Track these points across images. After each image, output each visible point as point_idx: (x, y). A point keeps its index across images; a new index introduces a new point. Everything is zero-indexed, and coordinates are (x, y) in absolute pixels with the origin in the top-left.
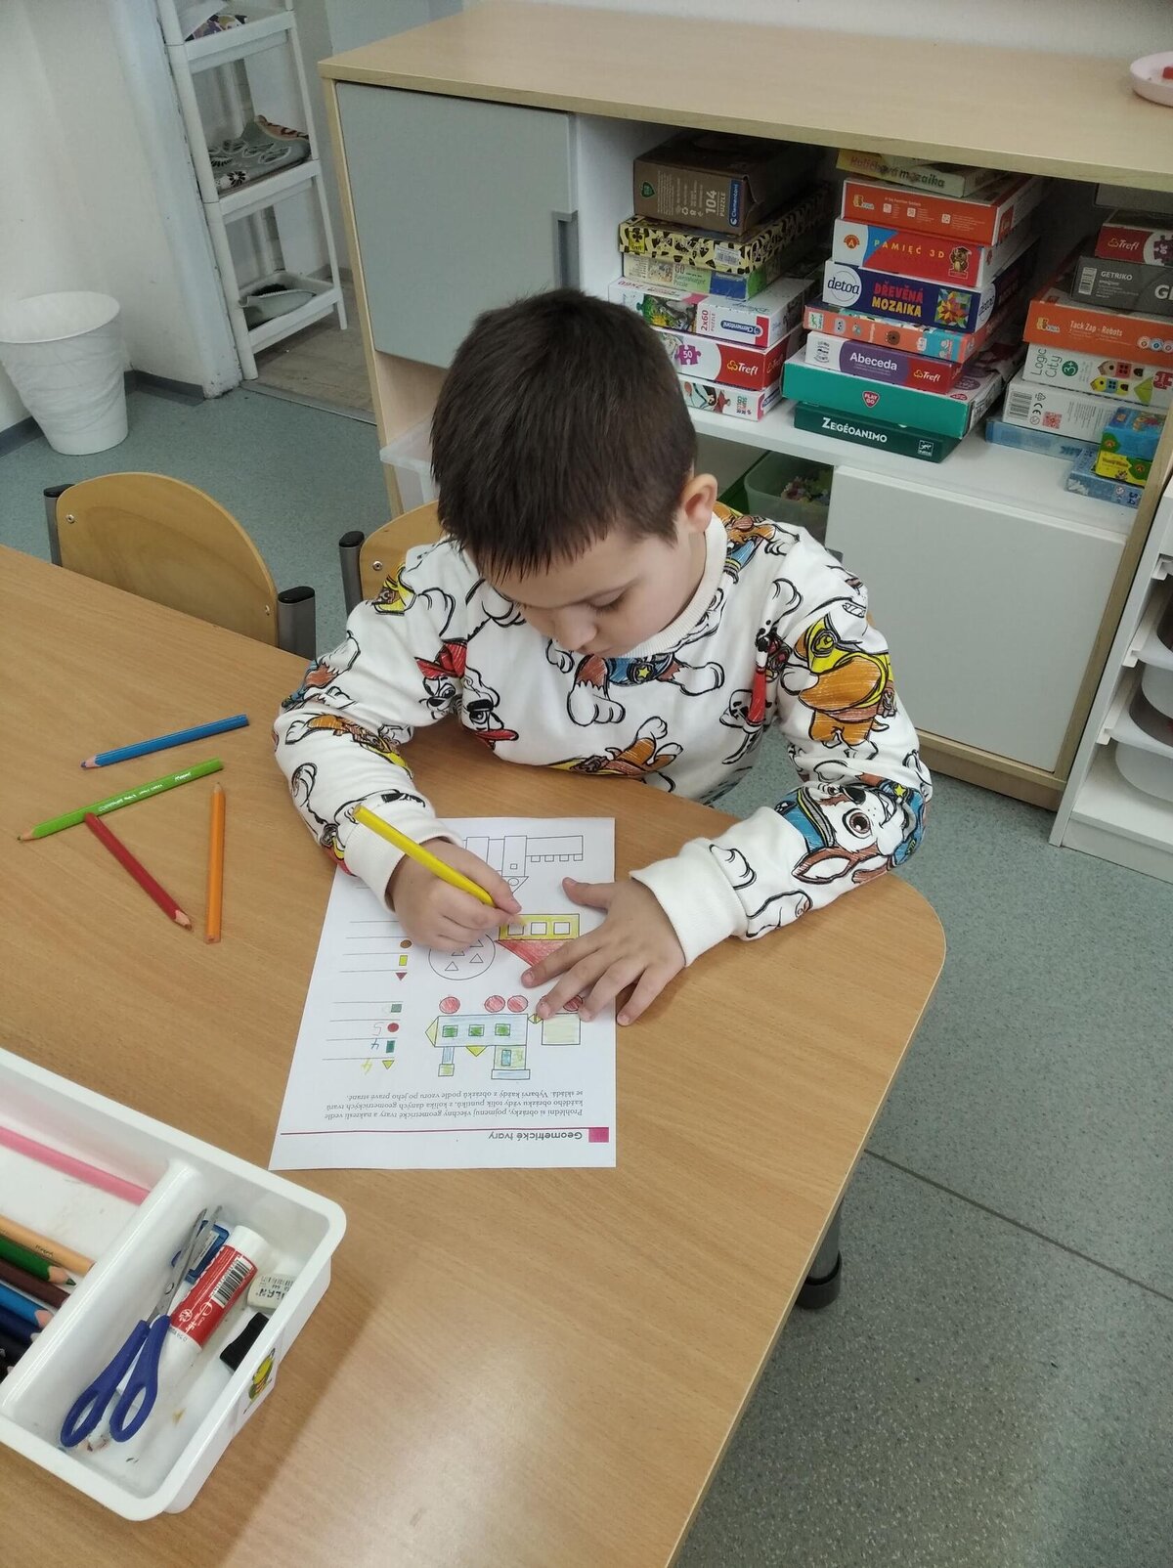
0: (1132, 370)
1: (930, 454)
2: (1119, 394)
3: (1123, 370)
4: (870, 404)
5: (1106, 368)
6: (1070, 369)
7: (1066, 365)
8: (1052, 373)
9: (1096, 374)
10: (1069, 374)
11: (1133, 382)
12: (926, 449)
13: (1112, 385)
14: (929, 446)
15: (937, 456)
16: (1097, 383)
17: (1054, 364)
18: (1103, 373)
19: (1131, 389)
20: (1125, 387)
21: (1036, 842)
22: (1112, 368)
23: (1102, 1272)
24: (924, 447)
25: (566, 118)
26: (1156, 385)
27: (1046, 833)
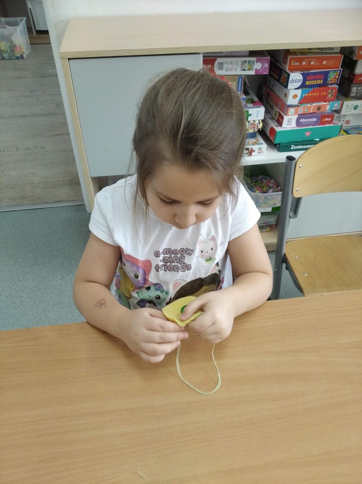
4: (308, 136)
8: (350, 110)
17: (351, 107)
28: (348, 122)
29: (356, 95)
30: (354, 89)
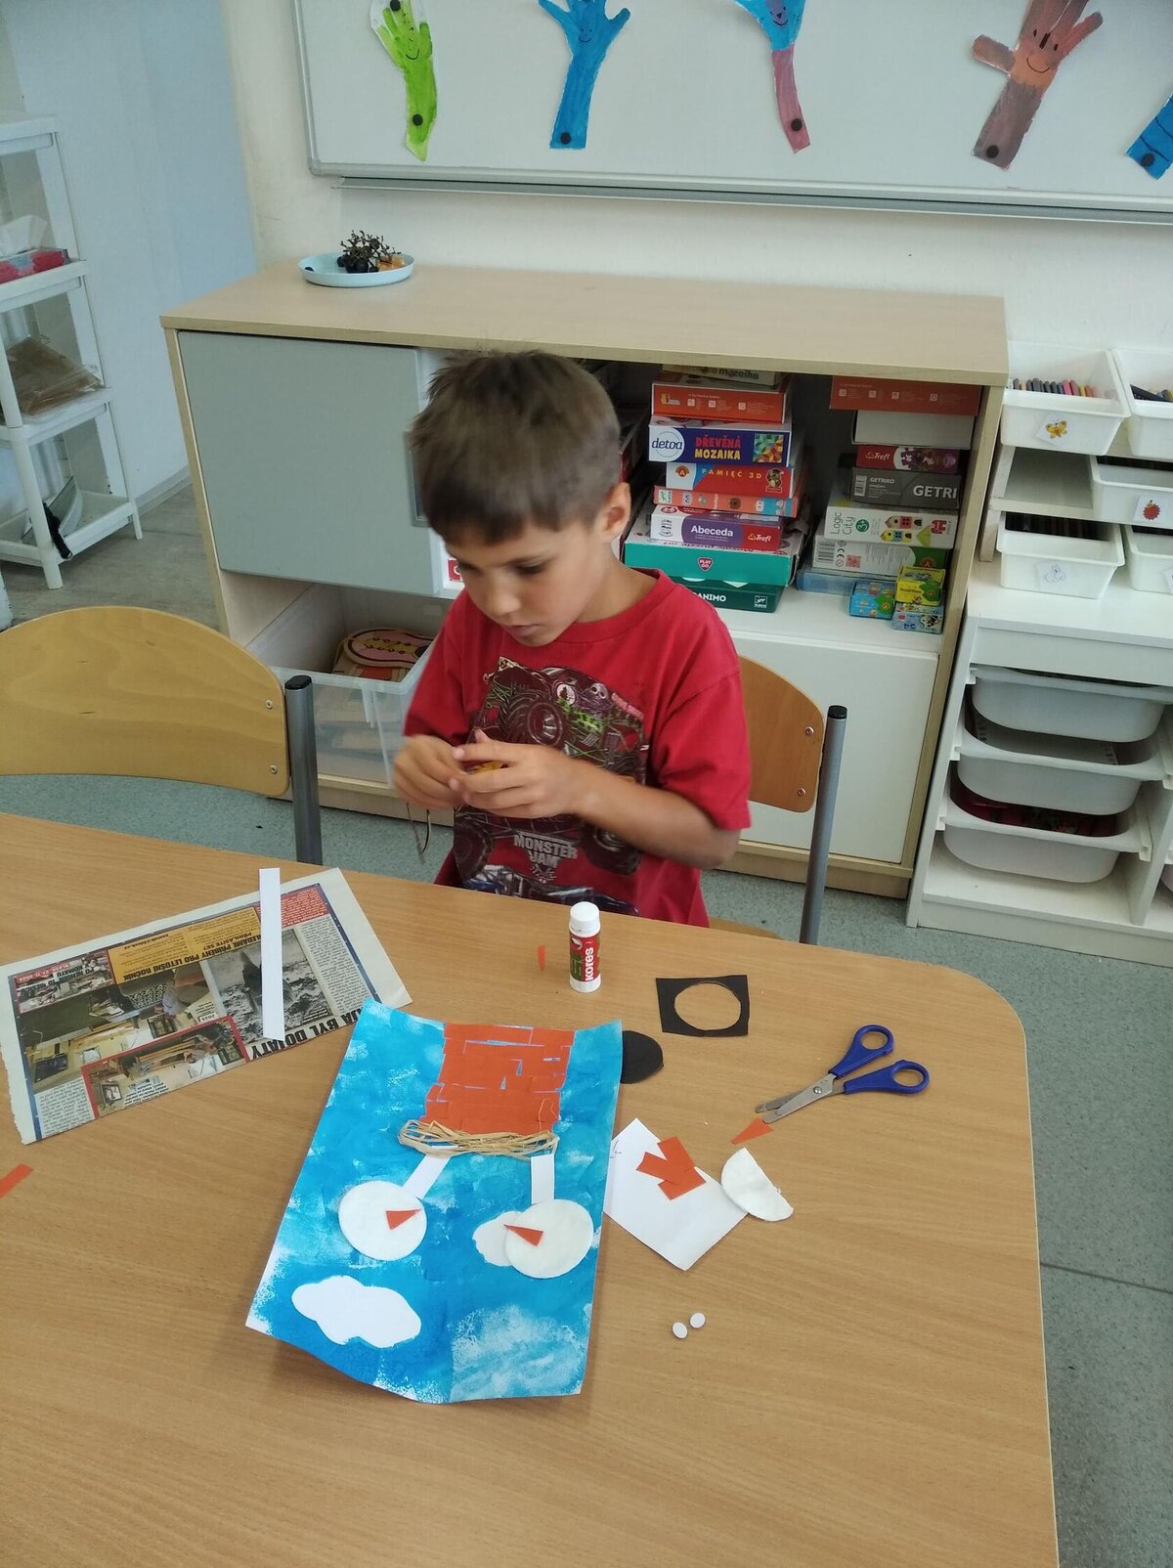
0: (913, 523)
1: (765, 606)
2: (905, 542)
3: (906, 522)
4: (705, 568)
5: (892, 522)
6: (862, 526)
7: (859, 523)
8: (847, 530)
9: (884, 528)
10: (862, 530)
11: (914, 531)
12: (761, 603)
13: (898, 535)
14: (763, 600)
15: (771, 608)
16: (886, 535)
17: (849, 523)
18: (890, 526)
19: (913, 536)
20: (909, 536)
21: (897, 927)
22: (896, 521)
23: (1079, 1277)
24: (759, 601)
25: (415, 352)
26: (933, 531)
27: (902, 918)
28: (854, 561)
29: (866, 494)
30: (861, 480)
